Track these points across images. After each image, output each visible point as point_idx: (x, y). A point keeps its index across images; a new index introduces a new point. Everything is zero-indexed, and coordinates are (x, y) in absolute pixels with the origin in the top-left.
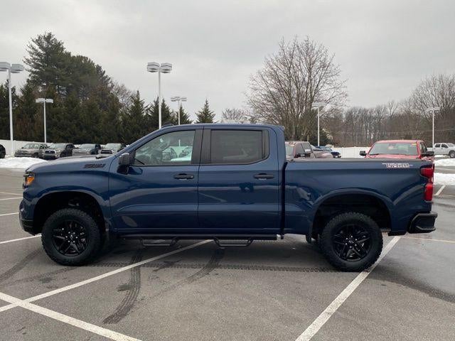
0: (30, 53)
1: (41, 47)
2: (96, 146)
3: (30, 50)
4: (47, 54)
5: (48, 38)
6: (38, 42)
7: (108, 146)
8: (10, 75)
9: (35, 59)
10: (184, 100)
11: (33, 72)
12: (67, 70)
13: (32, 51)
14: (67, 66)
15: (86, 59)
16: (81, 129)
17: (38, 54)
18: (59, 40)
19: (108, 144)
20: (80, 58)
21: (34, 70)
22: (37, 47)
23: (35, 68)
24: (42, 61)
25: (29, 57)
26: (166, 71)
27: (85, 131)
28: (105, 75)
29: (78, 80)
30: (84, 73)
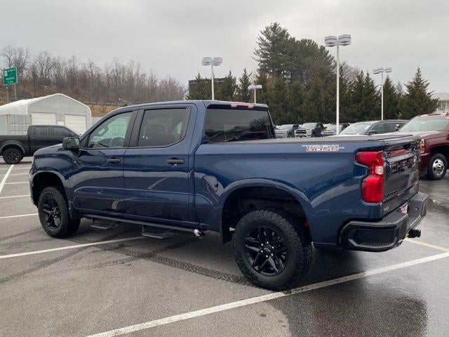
0: (259, 44)
1: (268, 37)
2: (294, 126)
3: (259, 41)
4: (273, 43)
5: (275, 28)
6: (266, 32)
7: (303, 126)
8: (212, 68)
9: (262, 49)
10: (389, 71)
11: (262, 62)
12: (291, 54)
13: (260, 42)
14: (289, 52)
15: (310, 41)
16: (286, 111)
17: (266, 44)
18: (283, 28)
19: (304, 124)
20: (304, 41)
21: (262, 59)
22: (265, 38)
23: (263, 57)
24: (269, 50)
25: (258, 48)
26: (345, 43)
27: (289, 113)
28: (328, 55)
29: (300, 63)
30: (307, 55)
